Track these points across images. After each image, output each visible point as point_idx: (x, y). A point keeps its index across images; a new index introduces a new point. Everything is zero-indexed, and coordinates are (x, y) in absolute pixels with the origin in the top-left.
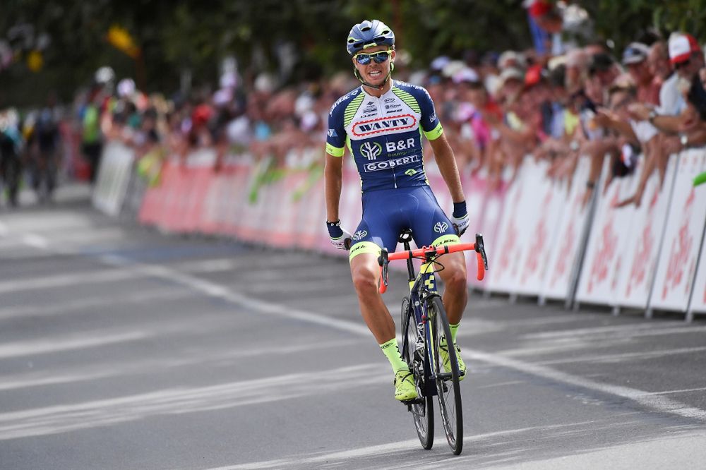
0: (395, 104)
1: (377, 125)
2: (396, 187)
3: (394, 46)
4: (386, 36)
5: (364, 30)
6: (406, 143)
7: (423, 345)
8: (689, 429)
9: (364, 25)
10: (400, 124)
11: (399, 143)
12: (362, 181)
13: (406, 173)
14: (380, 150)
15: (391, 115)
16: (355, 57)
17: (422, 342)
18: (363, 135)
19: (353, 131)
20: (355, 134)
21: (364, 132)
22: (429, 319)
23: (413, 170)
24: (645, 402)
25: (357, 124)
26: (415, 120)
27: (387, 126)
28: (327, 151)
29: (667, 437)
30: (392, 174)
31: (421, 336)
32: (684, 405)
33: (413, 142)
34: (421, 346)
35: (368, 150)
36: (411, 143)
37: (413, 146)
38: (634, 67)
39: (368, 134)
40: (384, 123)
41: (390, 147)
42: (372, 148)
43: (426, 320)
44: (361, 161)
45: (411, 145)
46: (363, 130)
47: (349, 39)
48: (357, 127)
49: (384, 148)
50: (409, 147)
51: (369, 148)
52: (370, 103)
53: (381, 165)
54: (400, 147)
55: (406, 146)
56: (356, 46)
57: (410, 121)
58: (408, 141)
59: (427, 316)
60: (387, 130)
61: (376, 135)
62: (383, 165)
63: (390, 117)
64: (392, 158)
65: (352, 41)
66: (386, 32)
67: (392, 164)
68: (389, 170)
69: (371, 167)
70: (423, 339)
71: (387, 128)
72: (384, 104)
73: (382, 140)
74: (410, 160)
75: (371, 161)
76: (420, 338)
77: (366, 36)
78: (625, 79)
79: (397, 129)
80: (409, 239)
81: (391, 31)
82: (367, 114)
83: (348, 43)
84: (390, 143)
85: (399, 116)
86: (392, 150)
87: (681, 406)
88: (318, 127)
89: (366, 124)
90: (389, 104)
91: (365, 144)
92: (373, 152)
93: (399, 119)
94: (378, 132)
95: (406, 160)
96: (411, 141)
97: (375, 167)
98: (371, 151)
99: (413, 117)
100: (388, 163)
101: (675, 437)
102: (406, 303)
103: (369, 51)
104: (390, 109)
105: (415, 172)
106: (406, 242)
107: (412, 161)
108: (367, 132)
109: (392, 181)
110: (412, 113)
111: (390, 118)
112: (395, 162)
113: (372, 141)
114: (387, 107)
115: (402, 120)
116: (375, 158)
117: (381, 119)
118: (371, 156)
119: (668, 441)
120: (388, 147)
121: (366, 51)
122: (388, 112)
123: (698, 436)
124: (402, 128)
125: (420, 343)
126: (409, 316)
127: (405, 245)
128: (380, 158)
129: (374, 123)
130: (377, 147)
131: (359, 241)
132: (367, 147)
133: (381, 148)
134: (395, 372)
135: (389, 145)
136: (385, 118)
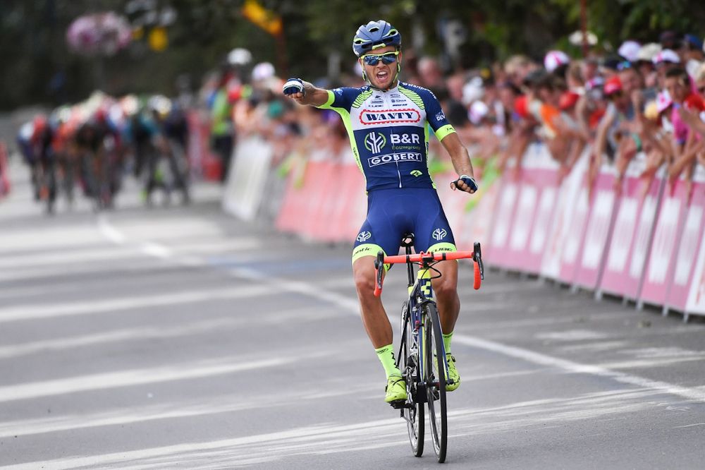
0: (400, 99)
1: (383, 117)
2: (400, 186)
5: (372, 31)
6: (410, 137)
9: (372, 25)
10: (405, 117)
11: (403, 136)
13: (411, 173)
14: (384, 141)
15: (397, 108)
16: (363, 57)
17: (416, 348)
18: (370, 124)
19: (361, 117)
20: (362, 122)
21: (370, 122)
22: (423, 325)
23: (419, 171)
25: (365, 110)
26: (419, 116)
27: (393, 118)
31: (415, 342)
33: (418, 138)
34: (415, 352)
35: (372, 142)
36: (416, 138)
37: (418, 142)
39: (374, 123)
40: (390, 115)
41: (395, 139)
42: (376, 139)
43: (420, 326)
44: (365, 154)
46: (370, 119)
47: (355, 40)
49: (389, 139)
51: (374, 139)
52: (377, 97)
53: (385, 159)
54: (405, 141)
55: (411, 141)
56: (363, 47)
57: (414, 116)
58: (413, 135)
59: (420, 321)
60: (393, 122)
61: (381, 125)
62: (387, 158)
63: (395, 110)
64: (396, 151)
65: (359, 42)
66: (393, 33)
67: (396, 158)
68: (394, 165)
69: (376, 161)
71: (393, 120)
72: (390, 99)
73: (387, 132)
74: (415, 157)
75: (375, 155)
77: (374, 36)
79: (402, 121)
80: (411, 244)
82: (374, 105)
83: (354, 44)
84: (395, 135)
85: (404, 110)
86: (396, 142)
89: (373, 113)
90: (395, 99)
91: (370, 134)
92: (377, 144)
93: (404, 112)
94: (383, 123)
95: (410, 157)
97: (379, 161)
98: (375, 142)
99: (417, 112)
100: (392, 156)
104: (396, 103)
105: (421, 174)
106: (408, 246)
107: (417, 159)
108: (372, 121)
109: (397, 179)
110: (417, 109)
112: (399, 156)
113: (376, 131)
114: (393, 101)
115: (407, 114)
116: (379, 151)
117: (387, 111)
118: (376, 149)
120: (392, 140)
121: (375, 52)
122: (394, 105)
124: (407, 121)
126: (407, 321)
127: (407, 249)
128: (384, 151)
129: (380, 114)
130: (382, 139)
131: (363, 243)
132: (371, 138)
133: (385, 139)
134: (387, 378)
135: (394, 137)
136: (390, 110)
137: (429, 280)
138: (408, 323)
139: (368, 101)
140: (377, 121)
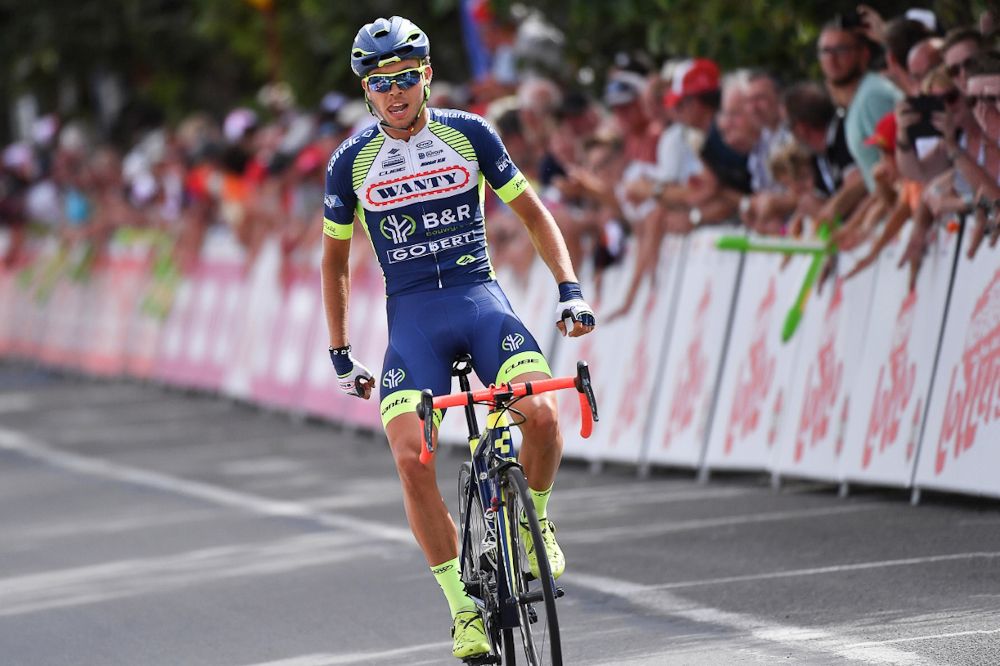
0: (433, 149)
1: (407, 188)
2: (441, 286)
3: (428, 58)
4: (415, 43)
5: (379, 35)
6: (455, 212)
7: (495, 544)
8: (705, 640)
9: (378, 27)
10: (443, 183)
11: (443, 213)
12: (385, 279)
13: (458, 262)
14: (413, 226)
15: (429, 168)
16: (366, 80)
17: (493, 539)
18: (385, 204)
19: (368, 197)
20: (371, 202)
21: (385, 200)
22: (503, 504)
23: (469, 256)
24: (640, 600)
25: (373, 186)
26: (468, 175)
27: (423, 187)
28: (326, 231)
29: (671, 652)
30: (435, 264)
31: (491, 530)
32: (695, 604)
33: (468, 210)
34: (492, 547)
35: (394, 228)
36: (463, 212)
37: (468, 216)
38: (621, 110)
39: (392, 202)
40: (417, 183)
41: (430, 221)
42: (399, 224)
43: (498, 507)
44: (383, 246)
45: (464, 216)
46: (384, 195)
47: (354, 51)
48: (374, 192)
49: (420, 222)
50: (461, 218)
51: (396, 224)
52: (393, 151)
53: (415, 251)
54: (446, 220)
55: (457, 218)
56: (365, 62)
57: (459, 178)
58: (459, 209)
59: (499, 498)
60: (423, 195)
61: (405, 203)
62: (418, 251)
64: (433, 238)
65: (358, 54)
66: (414, 37)
67: (433, 247)
68: (429, 259)
69: (398, 255)
70: (495, 536)
71: (423, 191)
72: (415, 152)
73: (416, 211)
74: (463, 240)
75: (399, 245)
76: (489, 533)
77: (381, 45)
78: (608, 128)
79: (439, 191)
80: (467, 370)
81: (422, 34)
82: (389, 169)
83: (353, 58)
84: (429, 215)
85: (441, 170)
86: (432, 226)
87: (691, 606)
88: (158, 197)
89: (389, 186)
90: (424, 151)
91: (389, 217)
92: (401, 230)
93: (441, 174)
94: (408, 198)
95: (456, 241)
96: (464, 210)
97: (406, 255)
98: (398, 228)
99: (463, 169)
100: (427, 246)
101: (684, 651)
102: (467, 476)
103: (389, 70)
104: (426, 160)
105: (473, 259)
106: (462, 374)
107: (467, 241)
108: (390, 198)
109: (434, 278)
110: (463, 163)
111: (426, 173)
112: (439, 244)
113: (398, 213)
114: (421, 156)
115: (447, 177)
116: (405, 240)
117: (412, 176)
118: (399, 237)
119: (673, 657)
120: (426, 222)
121: (384, 70)
122: (423, 164)
123: (716, 649)
124: (447, 190)
125: (489, 542)
126: (471, 496)
127: (461, 380)
128: (413, 239)
129: (400, 183)
130: (409, 223)
131: (395, 390)
132: (391, 223)
133: (414, 223)
134: (454, 616)
135: (428, 218)
136: (418, 175)
137: (508, 429)
138: (474, 499)
139: (377, 167)
140: (398, 196)
